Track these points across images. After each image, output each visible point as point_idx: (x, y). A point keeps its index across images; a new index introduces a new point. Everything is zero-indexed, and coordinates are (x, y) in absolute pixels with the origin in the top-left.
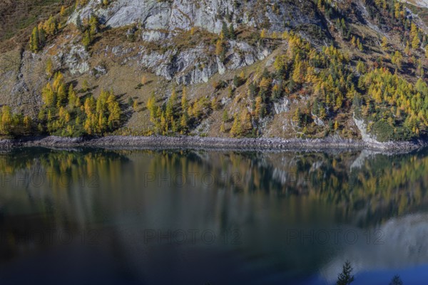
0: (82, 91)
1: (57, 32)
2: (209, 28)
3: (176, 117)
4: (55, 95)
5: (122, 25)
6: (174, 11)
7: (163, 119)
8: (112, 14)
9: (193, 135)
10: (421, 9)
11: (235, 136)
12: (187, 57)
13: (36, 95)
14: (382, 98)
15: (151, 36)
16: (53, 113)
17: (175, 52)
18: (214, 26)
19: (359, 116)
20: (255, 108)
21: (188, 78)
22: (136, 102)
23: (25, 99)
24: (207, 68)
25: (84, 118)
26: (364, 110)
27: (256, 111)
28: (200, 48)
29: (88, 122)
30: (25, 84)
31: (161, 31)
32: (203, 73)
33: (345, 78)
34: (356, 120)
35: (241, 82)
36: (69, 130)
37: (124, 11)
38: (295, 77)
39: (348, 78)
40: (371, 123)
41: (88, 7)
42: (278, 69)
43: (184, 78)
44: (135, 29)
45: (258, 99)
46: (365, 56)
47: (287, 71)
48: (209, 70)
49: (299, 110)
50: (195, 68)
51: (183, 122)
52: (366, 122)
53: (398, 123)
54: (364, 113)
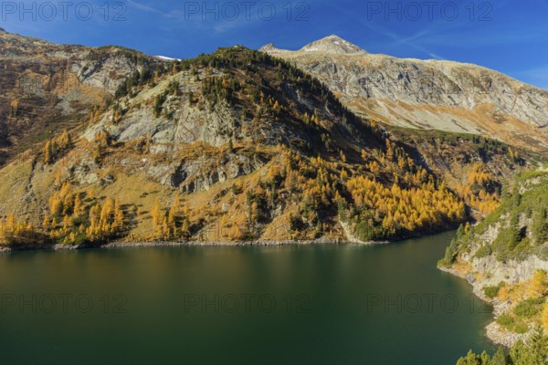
0: (89, 200)
1: (70, 146)
2: (211, 142)
3: (179, 224)
4: (62, 205)
5: (132, 140)
6: (179, 127)
7: (165, 225)
8: (123, 130)
9: (194, 240)
10: (393, 127)
11: (233, 240)
12: (190, 169)
13: (44, 203)
14: (363, 201)
15: (158, 149)
16: (58, 221)
17: (179, 164)
18: (215, 140)
19: (344, 219)
20: (251, 213)
21: (192, 187)
22: (140, 210)
23: (31, 208)
24: (208, 177)
25: (88, 225)
26: (348, 213)
27: (253, 216)
28: (202, 160)
29: (91, 228)
30: (33, 195)
31: (167, 145)
32: (205, 183)
33: (331, 186)
34: (341, 223)
35: (238, 191)
36: (72, 236)
37: (134, 127)
38: (287, 184)
39: (333, 185)
40: (354, 224)
41: (101, 123)
42: (272, 178)
43: (187, 187)
44: (143, 143)
45: (254, 205)
46: (348, 166)
47: (279, 180)
48: (211, 179)
49: (291, 214)
50: (198, 178)
51: (184, 228)
52: (350, 224)
53: (377, 224)
54: (348, 216)
